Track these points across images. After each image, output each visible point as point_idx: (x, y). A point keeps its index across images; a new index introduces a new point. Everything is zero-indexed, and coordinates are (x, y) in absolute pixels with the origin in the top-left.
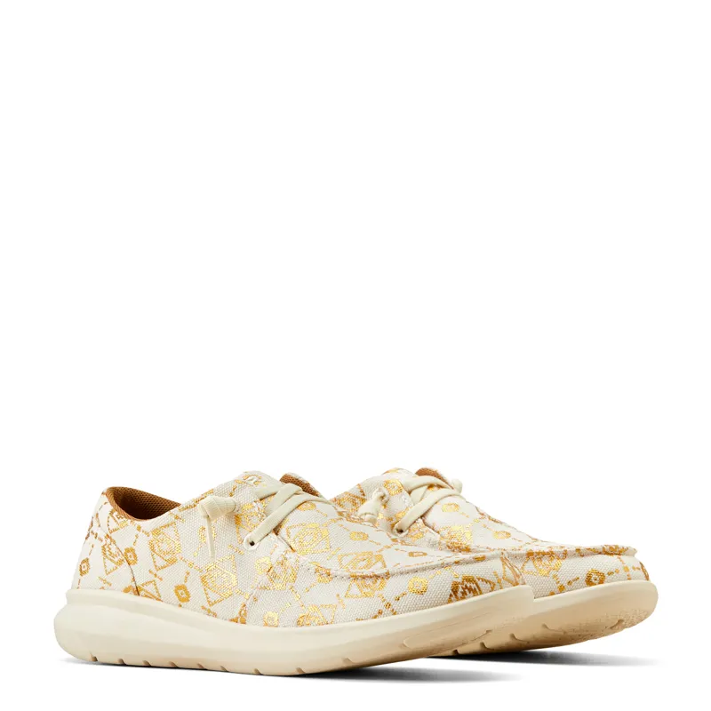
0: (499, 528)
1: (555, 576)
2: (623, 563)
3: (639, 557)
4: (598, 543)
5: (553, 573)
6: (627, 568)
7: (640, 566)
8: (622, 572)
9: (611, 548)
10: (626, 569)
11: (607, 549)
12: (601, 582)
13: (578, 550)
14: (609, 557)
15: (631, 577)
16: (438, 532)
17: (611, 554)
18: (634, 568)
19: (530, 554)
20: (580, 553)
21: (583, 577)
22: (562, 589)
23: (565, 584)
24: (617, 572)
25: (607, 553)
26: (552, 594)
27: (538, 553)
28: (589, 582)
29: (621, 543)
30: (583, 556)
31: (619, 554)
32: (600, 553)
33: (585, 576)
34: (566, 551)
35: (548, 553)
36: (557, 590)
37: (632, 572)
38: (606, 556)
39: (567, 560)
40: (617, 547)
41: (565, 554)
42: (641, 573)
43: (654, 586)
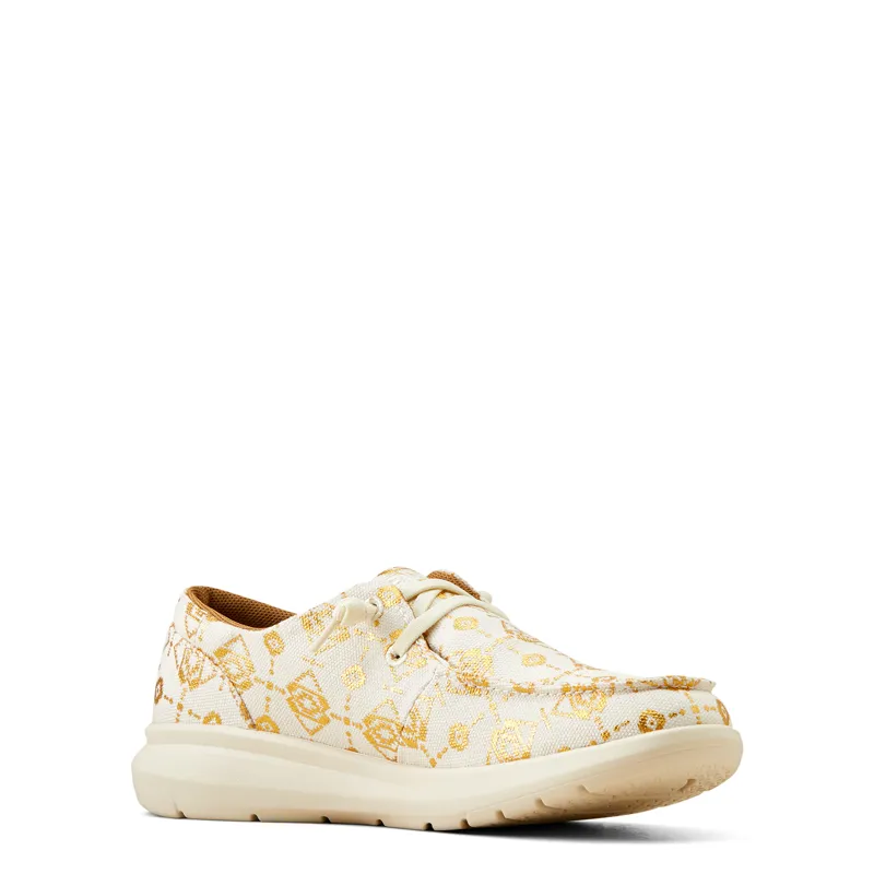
0: (531, 649)
1: (598, 719)
2: (692, 701)
3: (717, 692)
4: (658, 673)
5: (596, 714)
6: (696, 707)
7: (715, 704)
8: (689, 715)
9: (675, 680)
10: (695, 709)
11: (670, 682)
12: (660, 727)
13: (629, 683)
14: (672, 692)
15: (701, 720)
16: (446, 659)
17: (676, 689)
18: (706, 708)
19: (565, 690)
20: (633, 687)
21: (636, 720)
22: (606, 736)
23: (611, 730)
24: (682, 713)
25: (670, 687)
26: (594, 743)
27: (577, 689)
28: (643, 727)
29: (690, 673)
30: (637, 691)
31: (688, 689)
32: (660, 688)
33: (637, 720)
34: (613, 684)
35: (590, 688)
36: (600, 739)
37: (703, 714)
38: (668, 691)
39: (615, 697)
40: (684, 679)
41: (613, 689)
42: (717, 715)
43: (738, 733)
